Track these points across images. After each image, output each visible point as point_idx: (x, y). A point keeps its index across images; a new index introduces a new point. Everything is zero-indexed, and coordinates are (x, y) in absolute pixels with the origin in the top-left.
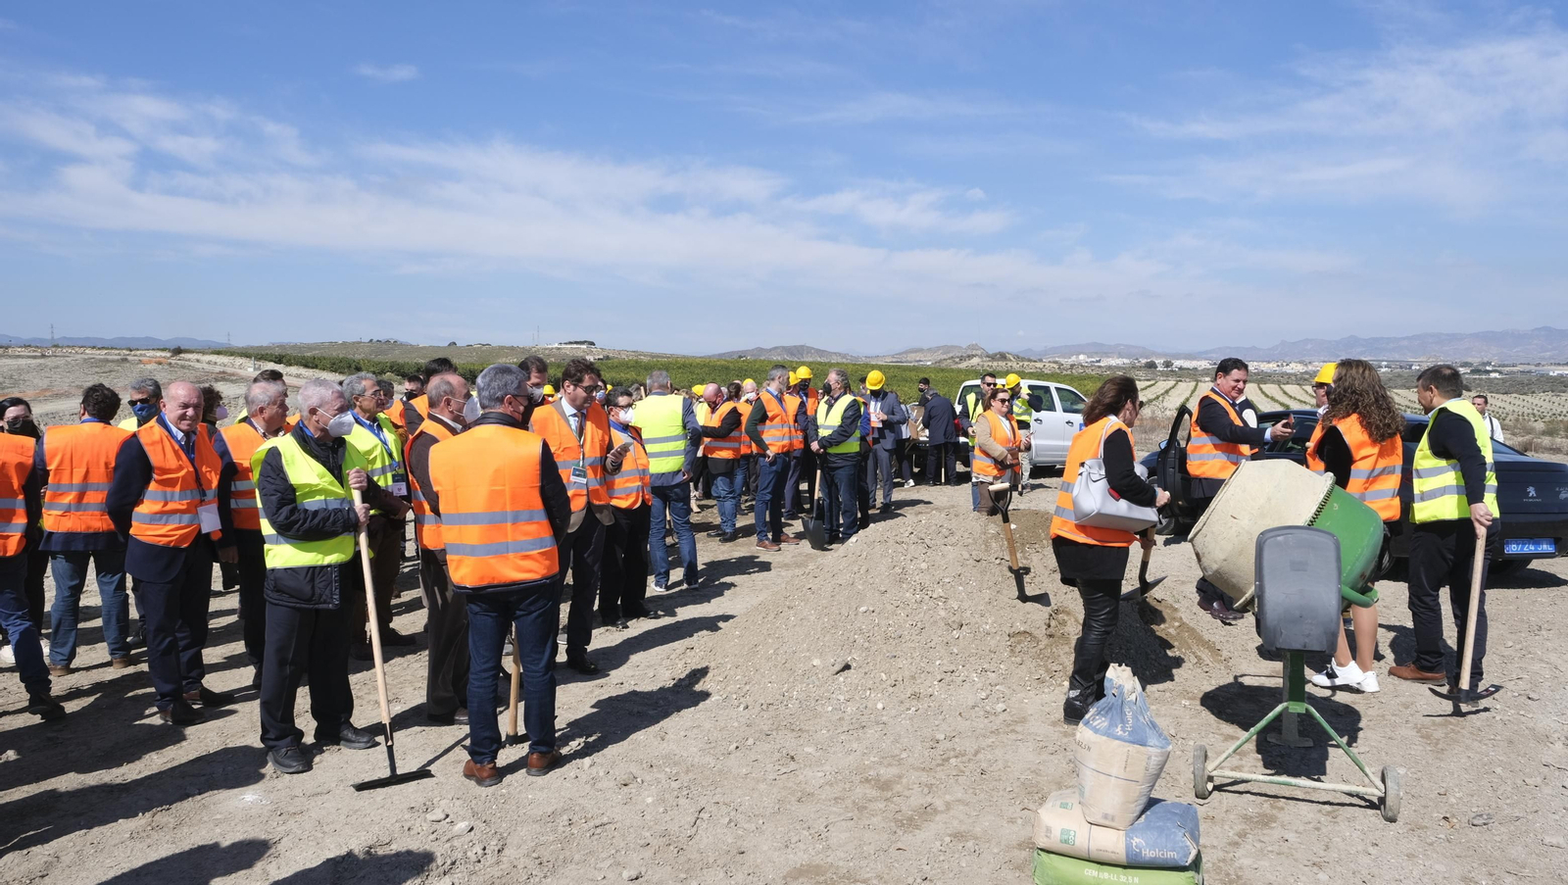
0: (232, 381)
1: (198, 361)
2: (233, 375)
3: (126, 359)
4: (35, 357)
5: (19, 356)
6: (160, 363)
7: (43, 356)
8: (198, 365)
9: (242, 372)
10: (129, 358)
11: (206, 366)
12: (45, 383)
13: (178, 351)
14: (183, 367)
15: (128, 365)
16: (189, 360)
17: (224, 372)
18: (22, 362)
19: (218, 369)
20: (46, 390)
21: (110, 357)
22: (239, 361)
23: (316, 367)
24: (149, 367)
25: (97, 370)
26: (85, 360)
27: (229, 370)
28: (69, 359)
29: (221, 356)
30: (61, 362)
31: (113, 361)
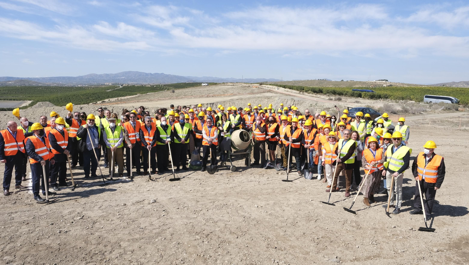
0: (271, 92)
1: (265, 87)
2: (272, 90)
3: (249, 86)
4: (232, 85)
5: (229, 85)
6: (256, 87)
7: (233, 85)
8: (265, 88)
9: (274, 90)
10: (250, 86)
11: (266, 88)
12: (232, 92)
13: (261, 84)
14: (261, 88)
15: (250, 88)
16: (263, 87)
17: (270, 90)
18: (229, 87)
19: (269, 89)
20: (232, 94)
21: (246, 86)
22: (274, 87)
23: (292, 89)
24: (254, 88)
25: (243, 89)
26: (241, 86)
27: (271, 89)
28: (238, 86)
29: (270, 86)
30: (236, 87)
31: (247, 87)
